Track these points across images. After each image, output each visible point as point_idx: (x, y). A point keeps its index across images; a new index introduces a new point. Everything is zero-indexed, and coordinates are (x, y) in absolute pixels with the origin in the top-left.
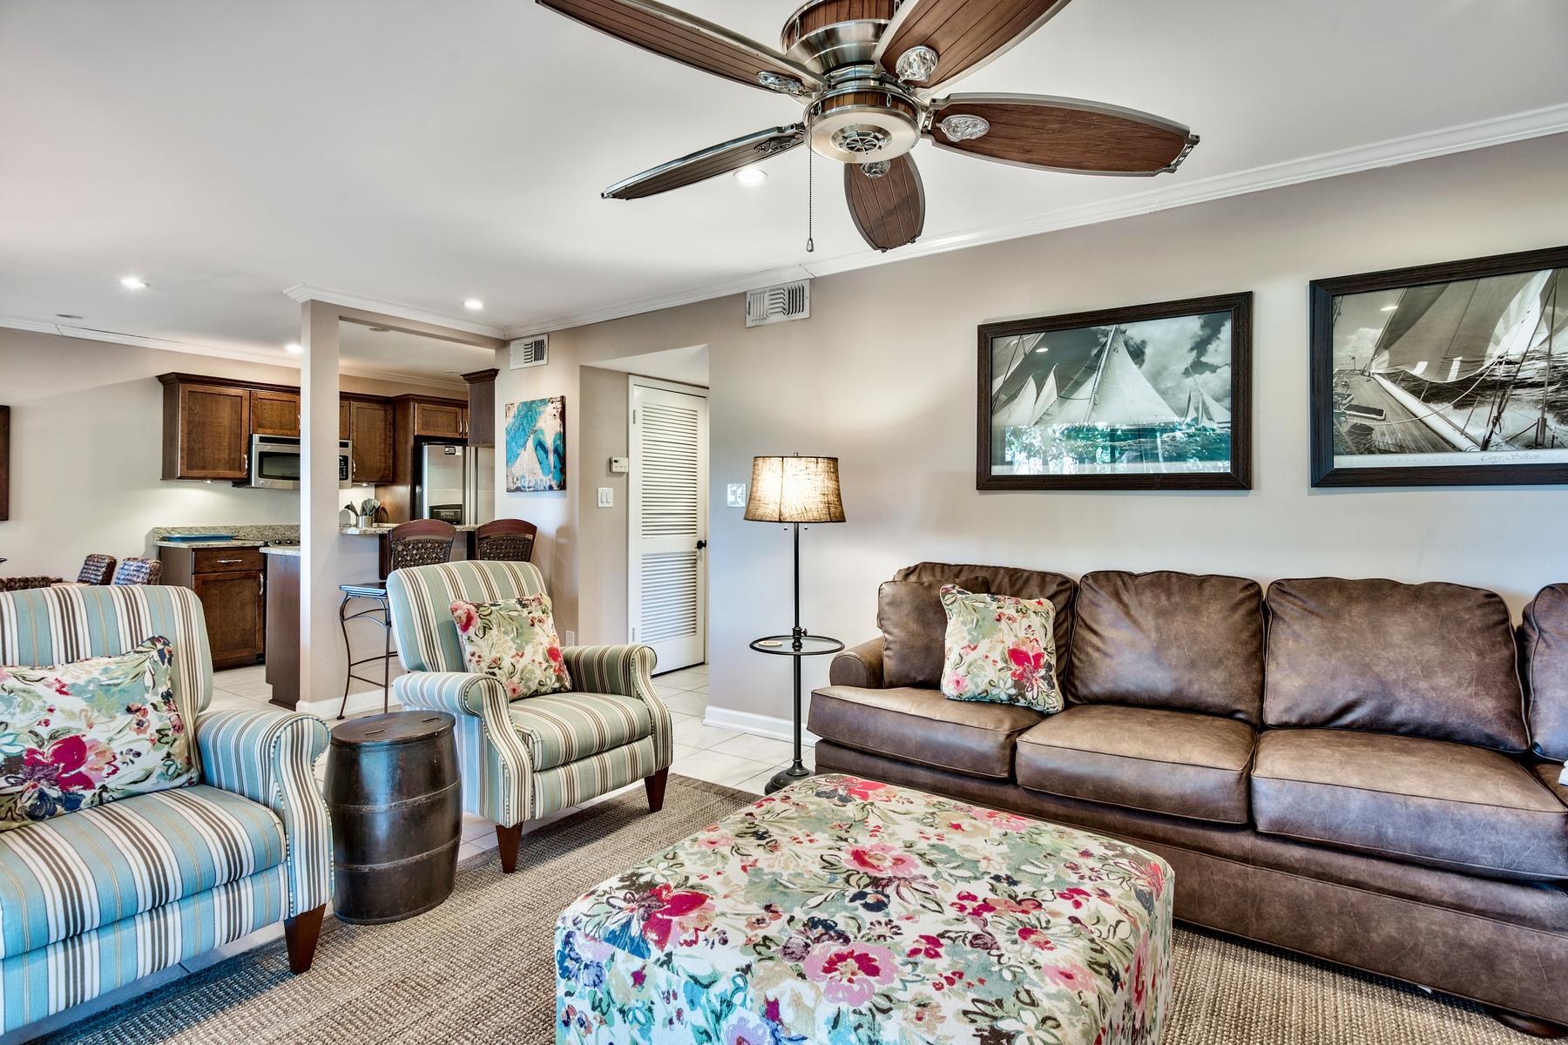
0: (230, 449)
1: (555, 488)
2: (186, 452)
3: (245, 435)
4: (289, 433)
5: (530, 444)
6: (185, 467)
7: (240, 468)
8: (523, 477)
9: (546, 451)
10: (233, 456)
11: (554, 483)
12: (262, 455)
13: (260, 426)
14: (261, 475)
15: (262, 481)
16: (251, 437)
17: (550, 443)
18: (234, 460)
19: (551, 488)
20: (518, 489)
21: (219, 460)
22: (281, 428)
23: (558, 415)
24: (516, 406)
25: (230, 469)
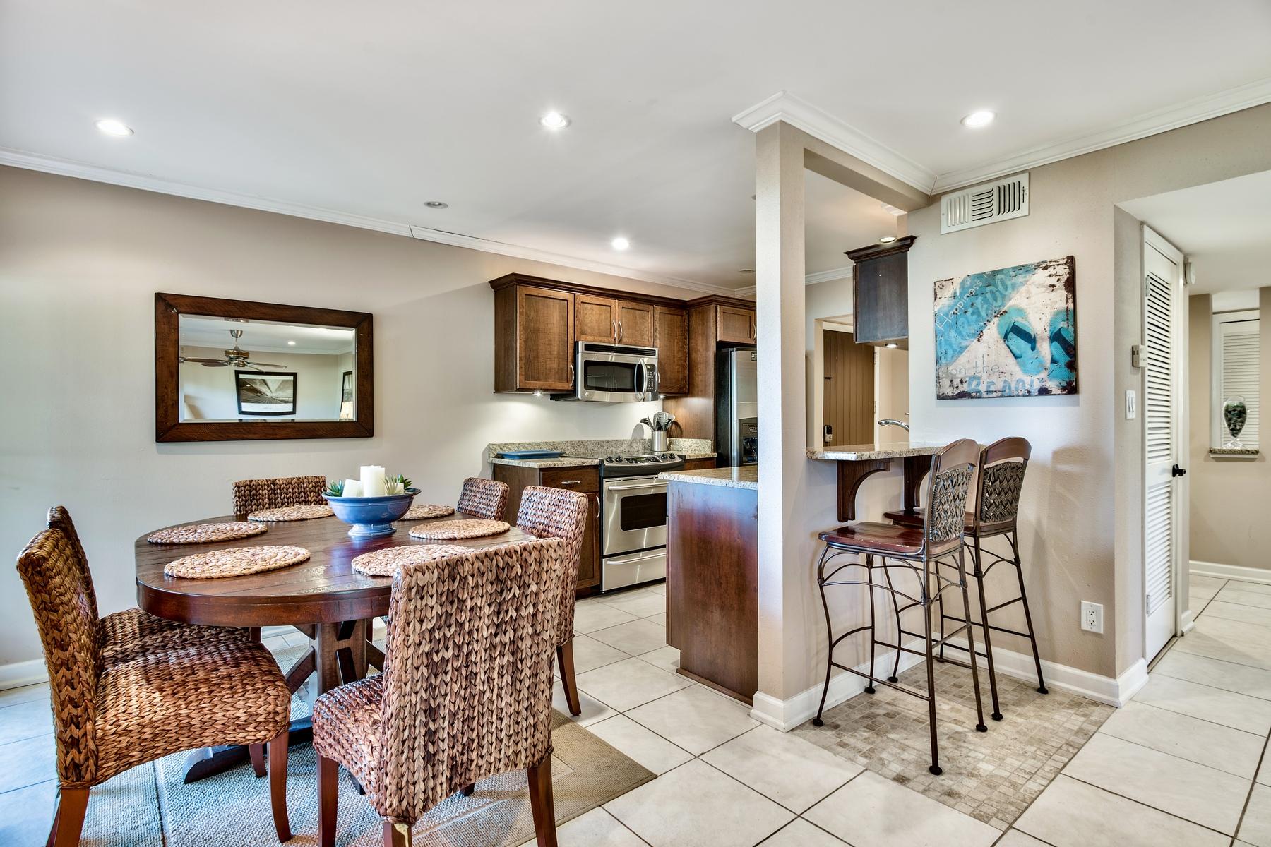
0: (559, 358)
1: (1055, 391)
2: (523, 362)
3: (571, 342)
4: (606, 339)
5: (992, 331)
6: (523, 378)
7: (567, 380)
8: (974, 378)
9: (1031, 339)
10: (561, 366)
11: (1052, 385)
12: (588, 364)
13: (583, 333)
14: (587, 387)
15: (587, 393)
16: (576, 344)
17: (1039, 324)
18: (562, 369)
19: (1044, 391)
20: (963, 395)
21: (550, 370)
22: (600, 336)
23: (1060, 285)
24: (957, 282)
25: (560, 380)
